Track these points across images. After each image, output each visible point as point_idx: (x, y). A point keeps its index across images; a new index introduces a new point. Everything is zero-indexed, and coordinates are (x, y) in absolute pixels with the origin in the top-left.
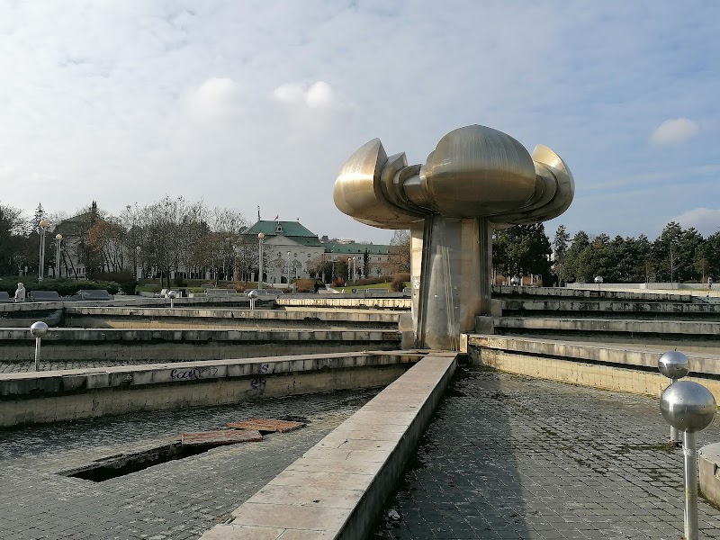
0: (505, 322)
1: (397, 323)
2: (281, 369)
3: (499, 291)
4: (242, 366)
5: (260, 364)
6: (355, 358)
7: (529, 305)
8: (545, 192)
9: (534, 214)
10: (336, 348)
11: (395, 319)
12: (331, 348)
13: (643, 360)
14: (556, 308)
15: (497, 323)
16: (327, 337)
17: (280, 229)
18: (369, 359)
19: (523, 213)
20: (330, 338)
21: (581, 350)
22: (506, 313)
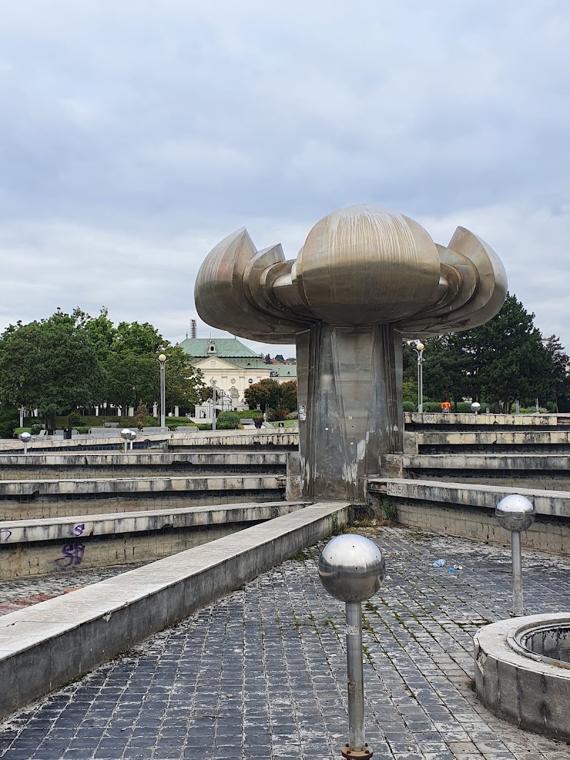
0: (416, 462)
1: (284, 466)
2: (103, 530)
3: (420, 421)
4: (46, 527)
5: (72, 524)
6: (210, 513)
7: (454, 438)
8: (461, 288)
9: (450, 318)
10: (202, 501)
11: (282, 460)
12: (195, 501)
13: (552, 507)
14: (491, 442)
15: (407, 463)
16: (188, 486)
17: (212, 349)
18: (230, 514)
19: (438, 317)
20: (192, 487)
21: (487, 496)
22: (424, 449)
